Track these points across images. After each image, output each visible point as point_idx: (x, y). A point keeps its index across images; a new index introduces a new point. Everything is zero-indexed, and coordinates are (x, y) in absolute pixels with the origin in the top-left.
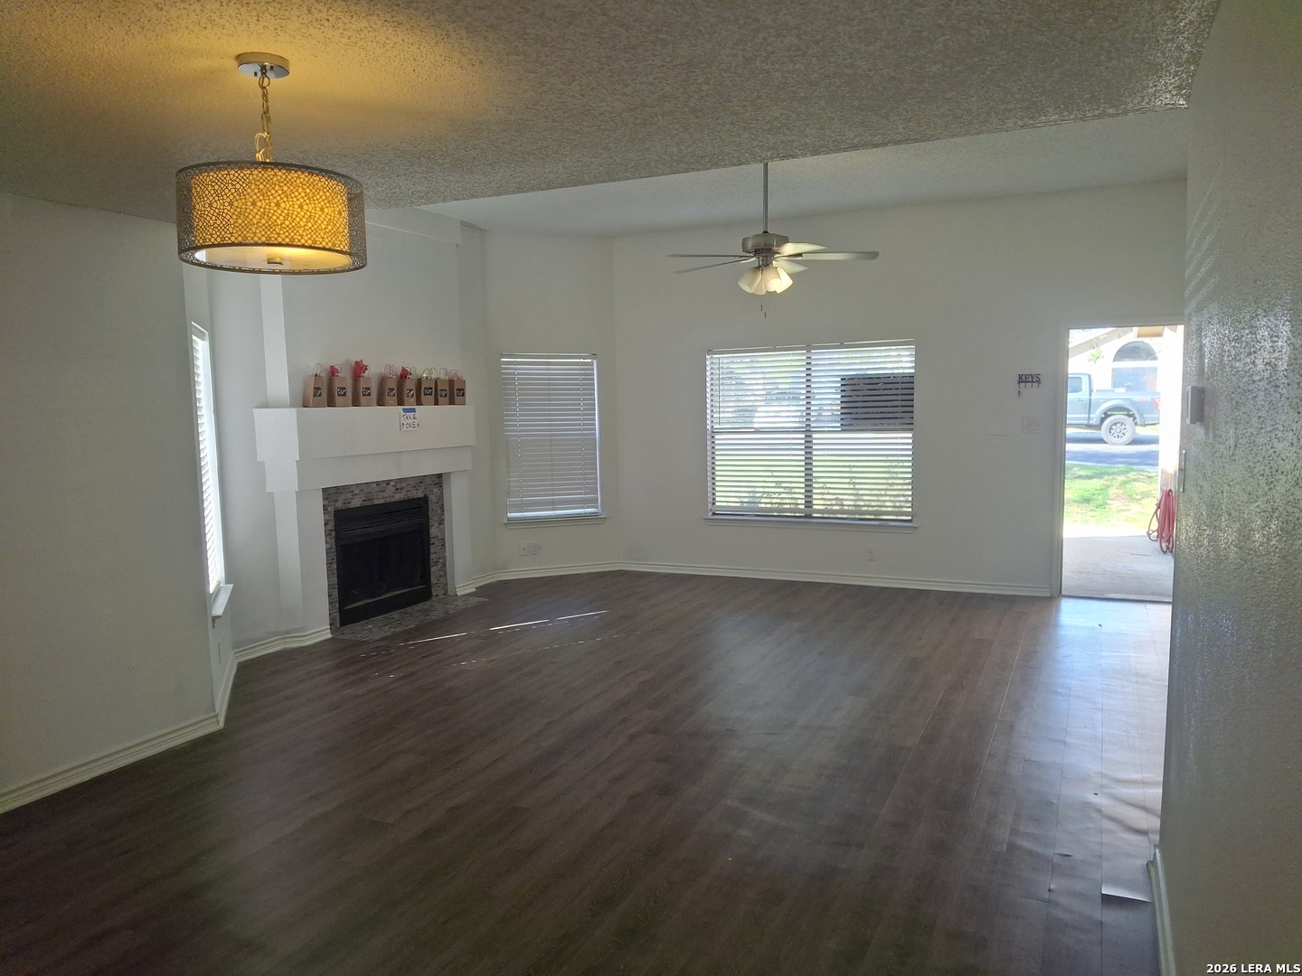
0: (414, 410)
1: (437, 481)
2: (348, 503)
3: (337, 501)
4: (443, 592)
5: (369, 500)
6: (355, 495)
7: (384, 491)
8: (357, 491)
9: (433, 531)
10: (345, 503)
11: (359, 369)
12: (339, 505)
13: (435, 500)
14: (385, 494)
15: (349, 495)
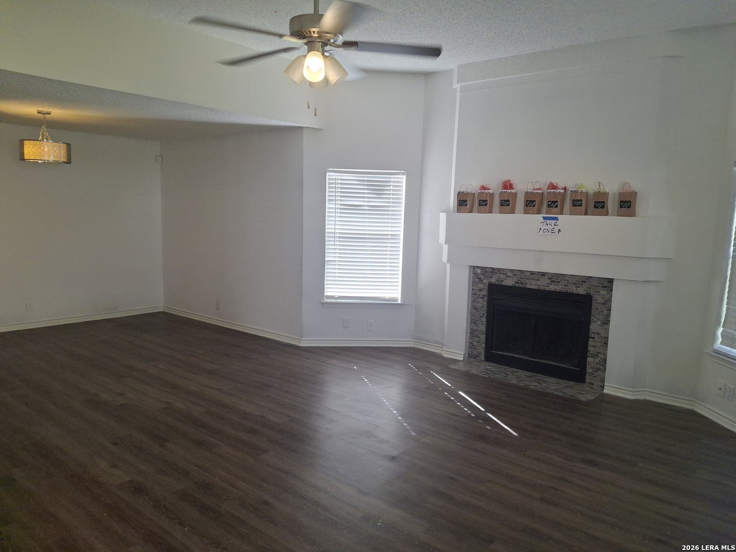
0: (556, 219)
1: (606, 284)
2: (501, 281)
3: (492, 278)
4: (599, 383)
5: (522, 283)
6: (508, 277)
7: (538, 280)
8: (510, 274)
9: (594, 327)
10: (498, 281)
11: (508, 185)
12: (493, 280)
13: (600, 300)
14: (538, 282)
15: (503, 276)
